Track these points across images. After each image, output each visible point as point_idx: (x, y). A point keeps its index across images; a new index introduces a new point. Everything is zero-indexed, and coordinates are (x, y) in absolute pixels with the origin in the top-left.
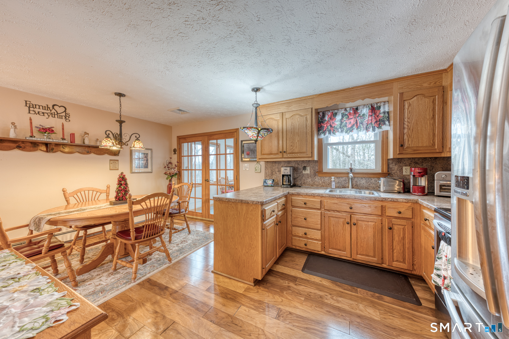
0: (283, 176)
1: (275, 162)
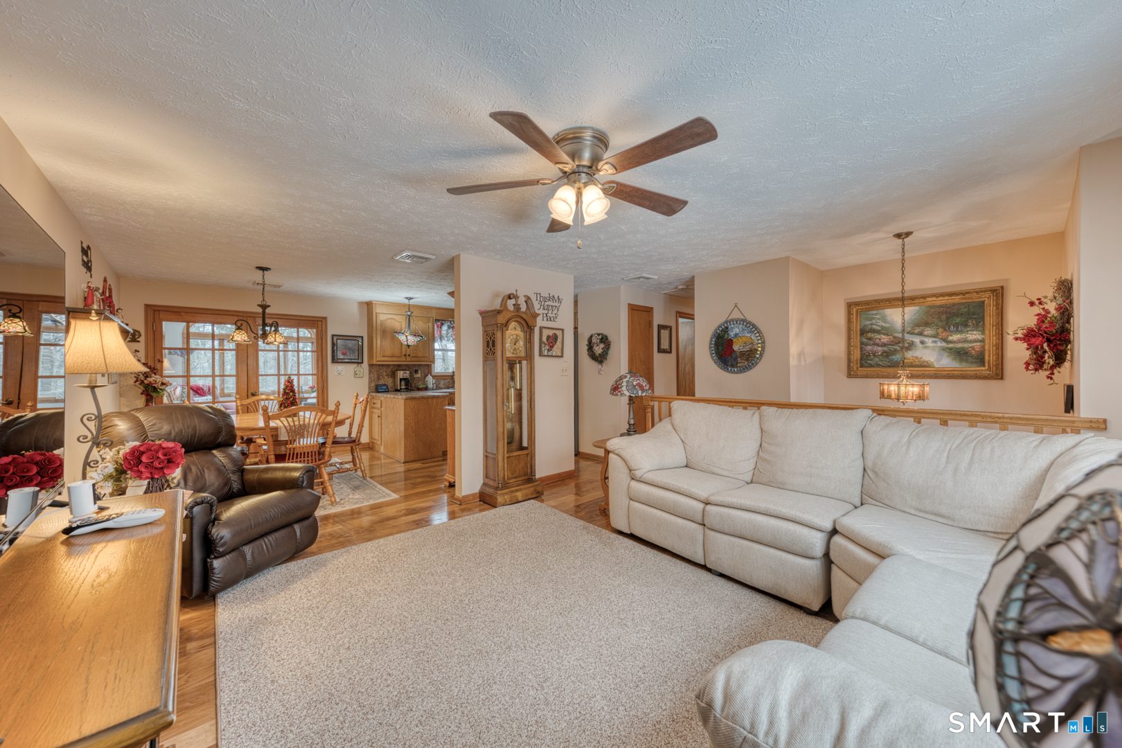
0: (401, 380)
1: (383, 365)
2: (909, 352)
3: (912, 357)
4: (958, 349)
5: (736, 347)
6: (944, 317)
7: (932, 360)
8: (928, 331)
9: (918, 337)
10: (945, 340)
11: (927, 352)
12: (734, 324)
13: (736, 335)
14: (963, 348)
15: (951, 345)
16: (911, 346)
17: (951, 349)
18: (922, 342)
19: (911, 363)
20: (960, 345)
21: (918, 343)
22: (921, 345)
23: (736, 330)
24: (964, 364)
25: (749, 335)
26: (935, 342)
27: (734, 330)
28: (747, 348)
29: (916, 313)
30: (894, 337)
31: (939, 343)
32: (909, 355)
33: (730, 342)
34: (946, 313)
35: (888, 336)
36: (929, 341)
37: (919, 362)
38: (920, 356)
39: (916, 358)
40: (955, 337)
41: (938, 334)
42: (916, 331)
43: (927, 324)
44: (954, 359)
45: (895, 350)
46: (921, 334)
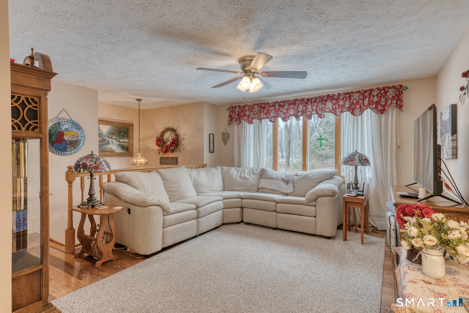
2: (108, 145)
3: (109, 148)
4: (122, 145)
5: (66, 138)
6: (118, 132)
7: (115, 149)
8: (114, 137)
9: (111, 139)
10: (119, 141)
11: (113, 145)
12: (65, 122)
13: (66, 129)
14: (123, 145)
15: (120, 144)
16: (108, 143)
17: (120, 145)
18: (112, 142)
19: (109, 150)
20: (123, 144)
21: (111, 142)
22: (112, 143)
23: (66, 126)
24: (124, 151)
25: (76, 131)
26: (116, 142)
27: (65, 126)
28: (74, 139)
29: (110, 129)
30: (103, 138)
31: (117, 142)
32: (108, 146)
33: (61, 134)
34: (119, 130)
35: (101, 137)
36: (114, 141)
37: (111, 150)
38: (111, 147)
39: (110, 148)
40: (121, 140)
41: (117, 139)
42: (110, 136)
43: (113, 134)
44: (121, 149)
45: (103, 144)
46: (112, 138)
